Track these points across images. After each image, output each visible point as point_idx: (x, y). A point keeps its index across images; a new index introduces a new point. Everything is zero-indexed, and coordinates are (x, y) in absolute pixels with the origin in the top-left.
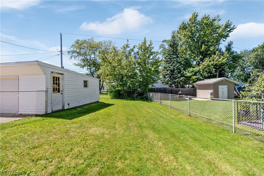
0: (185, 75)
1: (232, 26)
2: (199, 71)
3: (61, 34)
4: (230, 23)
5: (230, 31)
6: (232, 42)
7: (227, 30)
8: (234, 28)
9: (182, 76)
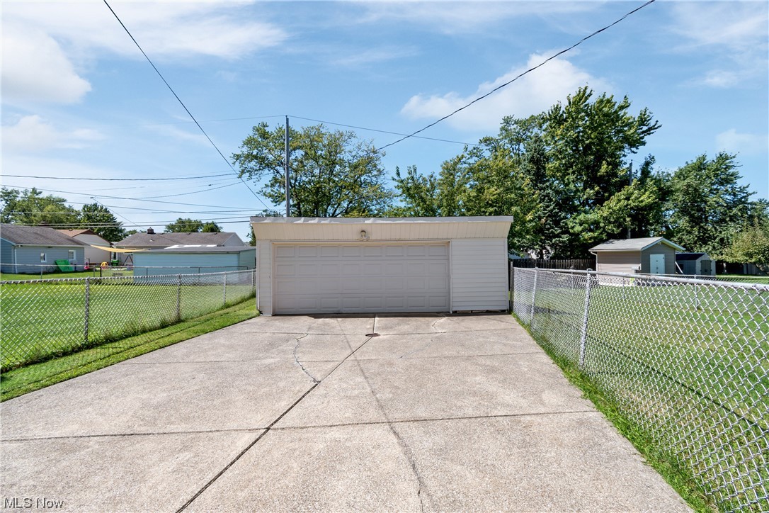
0: (571, 231)
1: (652, 123)
2: (596, 223)
3: (287, 119)
4: (648, 113)
5: (648, 132)
6: (653, 158)
7: (641, 129)
8: (656, 127)
9: (563, 233)
